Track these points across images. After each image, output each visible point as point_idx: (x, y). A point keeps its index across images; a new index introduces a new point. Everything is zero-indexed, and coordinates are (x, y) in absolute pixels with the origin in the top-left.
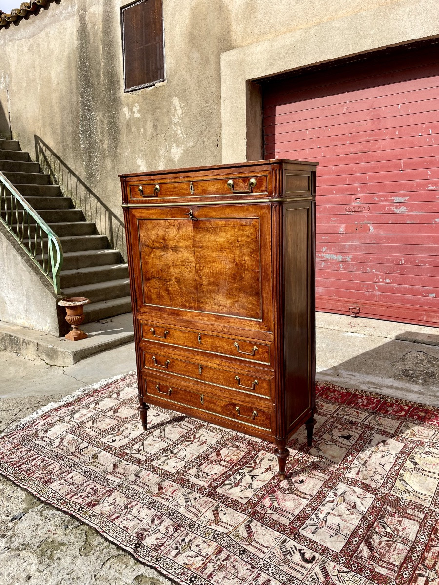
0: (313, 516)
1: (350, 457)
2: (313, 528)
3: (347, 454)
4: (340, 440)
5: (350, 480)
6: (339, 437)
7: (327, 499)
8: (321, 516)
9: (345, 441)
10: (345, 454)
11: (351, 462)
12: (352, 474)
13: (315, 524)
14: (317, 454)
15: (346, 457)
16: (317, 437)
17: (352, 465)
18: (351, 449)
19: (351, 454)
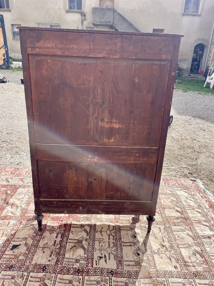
0: (30, 195)
1: (12, 233)
2: (29, 191)
3: (15, 234)
4: (20, 242)
5: (13, 219)
6: (20, 245)
7: (25, 204)
8: (27, 196)
9: (16, 243)
10: (16, 234)
11: (12, 230)
12: (12, 222)
13: (29, 193)
14: (34, 225)
15: (16, 232)
16: (37, 238)
17: (12, 228)
18: (12, 239)
19: (12, 235)
